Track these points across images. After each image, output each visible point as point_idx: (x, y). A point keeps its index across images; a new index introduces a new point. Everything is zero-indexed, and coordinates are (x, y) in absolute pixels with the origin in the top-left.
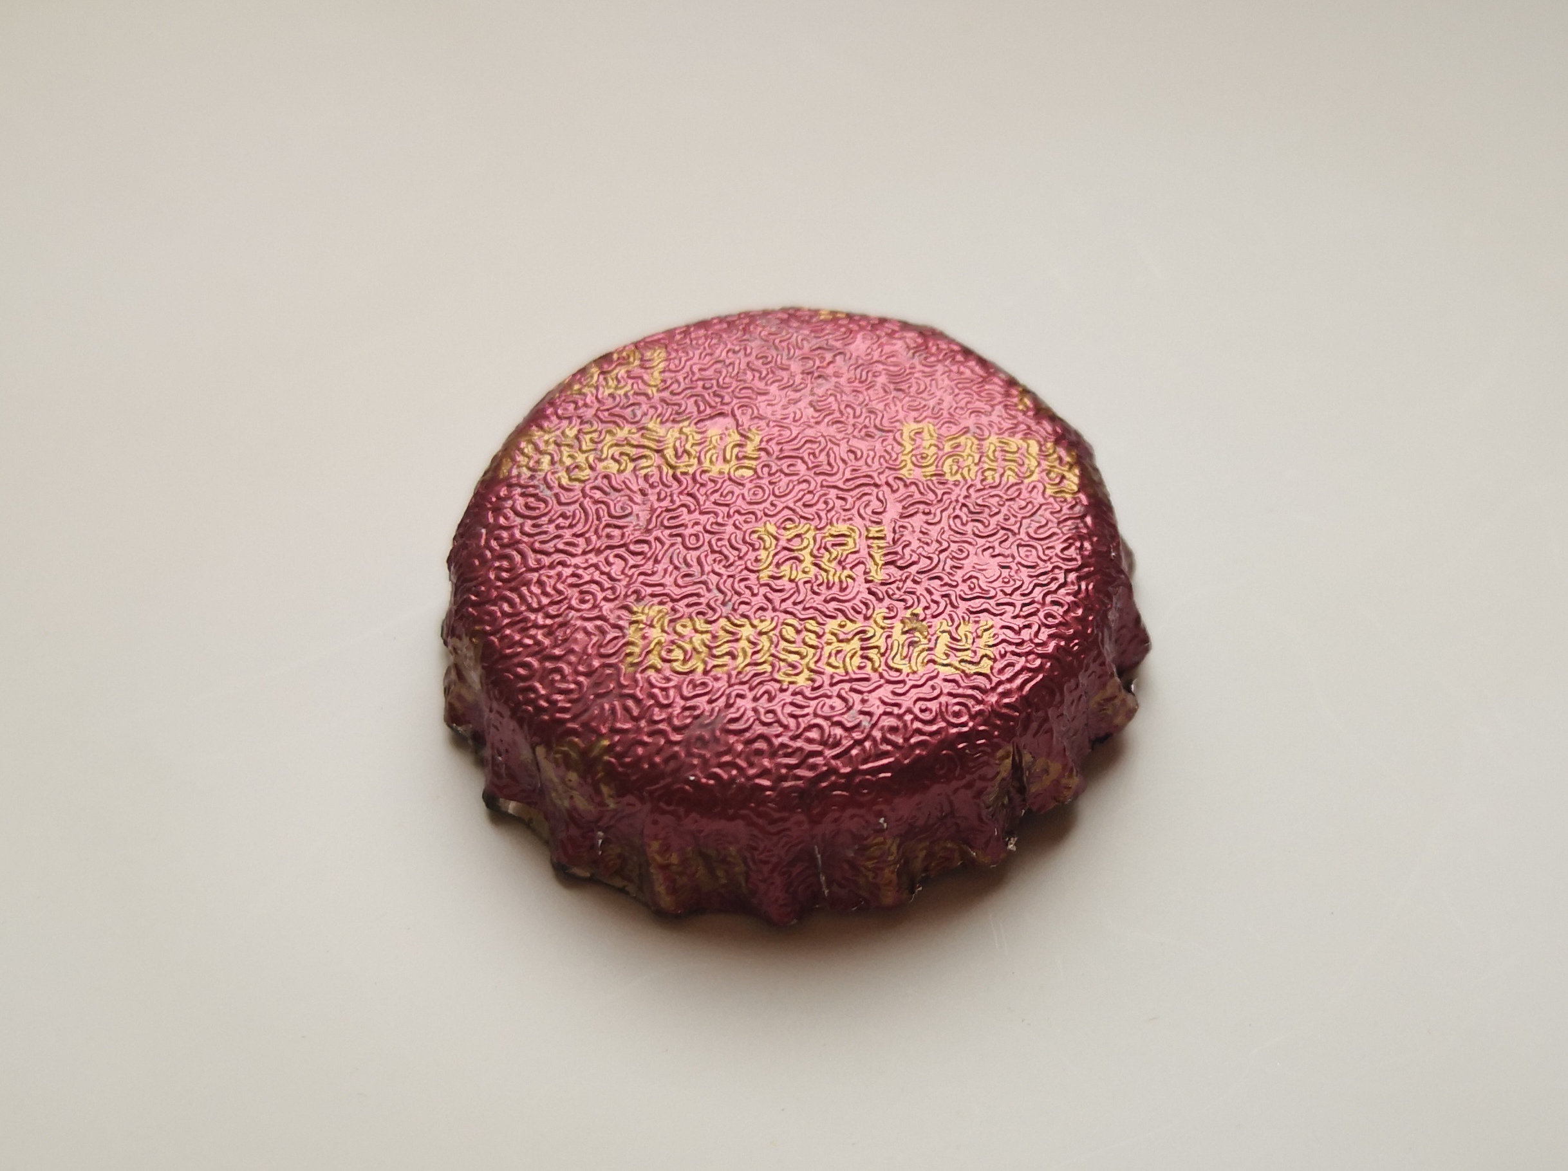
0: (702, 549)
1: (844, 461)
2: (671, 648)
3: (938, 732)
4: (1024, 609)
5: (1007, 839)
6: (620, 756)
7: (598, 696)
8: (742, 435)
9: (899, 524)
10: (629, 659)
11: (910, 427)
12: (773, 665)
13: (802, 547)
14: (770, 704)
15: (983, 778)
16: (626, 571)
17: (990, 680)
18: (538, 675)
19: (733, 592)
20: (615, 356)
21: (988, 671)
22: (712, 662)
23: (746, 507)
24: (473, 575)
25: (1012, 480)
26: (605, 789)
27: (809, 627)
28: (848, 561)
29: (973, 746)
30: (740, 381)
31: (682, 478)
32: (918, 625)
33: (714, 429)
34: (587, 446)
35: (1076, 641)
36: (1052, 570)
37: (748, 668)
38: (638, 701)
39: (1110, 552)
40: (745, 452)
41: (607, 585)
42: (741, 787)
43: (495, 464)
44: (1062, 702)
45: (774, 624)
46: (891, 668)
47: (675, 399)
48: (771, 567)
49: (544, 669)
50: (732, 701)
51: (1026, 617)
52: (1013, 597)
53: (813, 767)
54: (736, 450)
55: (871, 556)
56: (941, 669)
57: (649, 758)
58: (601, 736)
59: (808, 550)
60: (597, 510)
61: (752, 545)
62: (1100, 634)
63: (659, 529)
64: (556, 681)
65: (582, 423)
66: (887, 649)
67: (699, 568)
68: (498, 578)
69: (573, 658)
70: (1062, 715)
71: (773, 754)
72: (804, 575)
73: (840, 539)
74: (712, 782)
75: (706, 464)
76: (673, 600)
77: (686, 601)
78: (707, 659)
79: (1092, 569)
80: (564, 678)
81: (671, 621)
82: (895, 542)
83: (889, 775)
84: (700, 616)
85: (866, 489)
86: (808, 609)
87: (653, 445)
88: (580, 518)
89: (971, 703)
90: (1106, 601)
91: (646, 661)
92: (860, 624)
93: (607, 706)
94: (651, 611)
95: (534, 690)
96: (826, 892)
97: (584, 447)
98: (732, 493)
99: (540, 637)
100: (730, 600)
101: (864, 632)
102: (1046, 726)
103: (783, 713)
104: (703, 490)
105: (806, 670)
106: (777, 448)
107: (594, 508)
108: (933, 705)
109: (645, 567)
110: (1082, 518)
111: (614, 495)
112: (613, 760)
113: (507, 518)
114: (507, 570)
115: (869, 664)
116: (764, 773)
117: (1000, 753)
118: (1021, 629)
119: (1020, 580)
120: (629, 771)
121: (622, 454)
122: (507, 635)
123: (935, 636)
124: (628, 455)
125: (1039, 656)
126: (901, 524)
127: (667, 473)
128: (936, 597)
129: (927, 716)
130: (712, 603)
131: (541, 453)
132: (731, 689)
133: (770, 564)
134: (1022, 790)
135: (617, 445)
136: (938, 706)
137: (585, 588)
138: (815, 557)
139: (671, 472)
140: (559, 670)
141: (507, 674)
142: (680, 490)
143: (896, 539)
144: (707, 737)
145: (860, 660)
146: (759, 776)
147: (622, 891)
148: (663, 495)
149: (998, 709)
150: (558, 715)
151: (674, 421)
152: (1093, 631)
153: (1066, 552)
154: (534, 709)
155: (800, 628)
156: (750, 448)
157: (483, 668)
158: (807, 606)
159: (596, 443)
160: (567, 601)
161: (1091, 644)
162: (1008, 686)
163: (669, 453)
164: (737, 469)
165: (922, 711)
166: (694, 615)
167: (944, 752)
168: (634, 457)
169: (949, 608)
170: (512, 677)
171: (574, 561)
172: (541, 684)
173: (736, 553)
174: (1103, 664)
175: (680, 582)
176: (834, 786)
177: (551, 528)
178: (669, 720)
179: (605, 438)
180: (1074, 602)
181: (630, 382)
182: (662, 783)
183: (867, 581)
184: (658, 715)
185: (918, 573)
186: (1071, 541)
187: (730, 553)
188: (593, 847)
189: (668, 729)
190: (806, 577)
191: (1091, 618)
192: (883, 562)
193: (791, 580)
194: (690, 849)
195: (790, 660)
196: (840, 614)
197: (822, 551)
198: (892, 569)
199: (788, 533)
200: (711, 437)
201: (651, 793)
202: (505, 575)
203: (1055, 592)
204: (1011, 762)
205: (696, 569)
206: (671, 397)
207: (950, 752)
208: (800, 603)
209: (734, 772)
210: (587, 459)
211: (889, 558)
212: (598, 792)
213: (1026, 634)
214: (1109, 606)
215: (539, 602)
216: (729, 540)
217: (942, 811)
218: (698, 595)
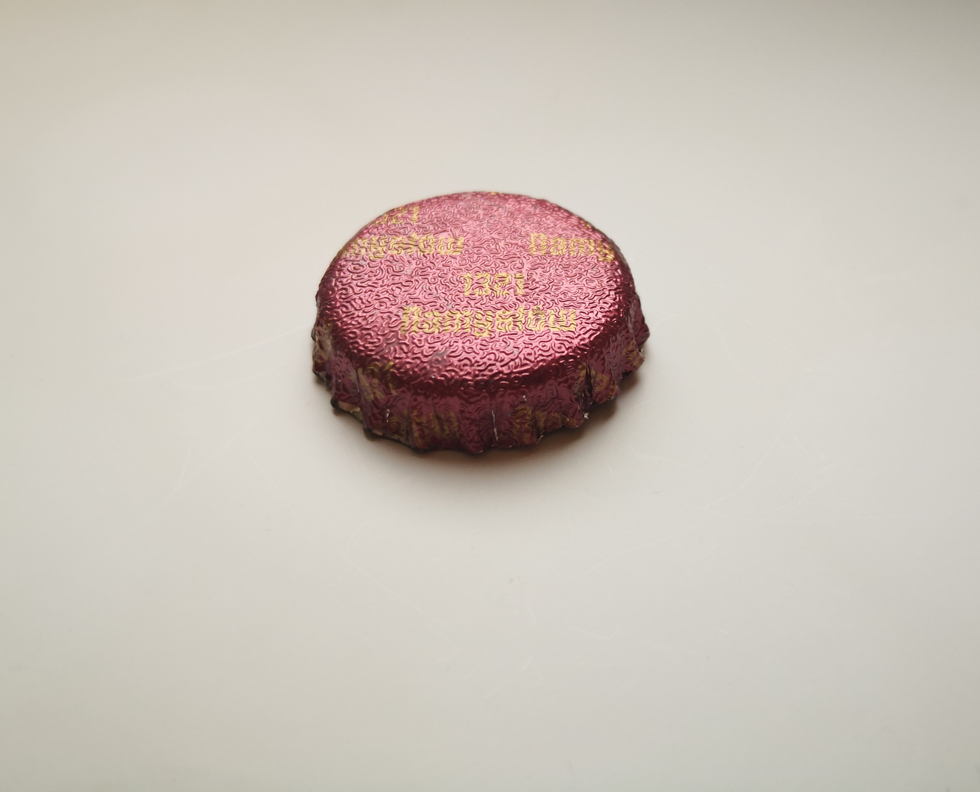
0: (437, 284)
1: (503, 248)
2: (423, 323)
3: (551, 355)
4: (590, 305)
5: (584, 413)
6: (398, 369)
7: (388, 344)
8: (455, 239)
9: (530, 272)
10: (403, 328)
11: (533, 236)
12: (471, 329)
13: (484, 282)
14: (470, 345)
15: (572, 378)
16: (401, 293)
17: (575, 334)
18: (359, 337)
19: (452, 301)
20: (396, 210)
21: (574, 330)
22: (441, 329)
23: (458, 266)
24: (329, 297)
25: (583, 255)
26: (390, 385)
27: (488, 313)
28: (506, 287)
29: (567, 361)
30: (454, 218)
31: (427, 256)
32: (540, 312)
33: (442, 236)
34: (382, 244)
35: (615, 319)
36: (603, 290)
37: (459, 331)
38: (407, 345)
39: (630, 285)
40: (457, 245)
41: (392, 299)
42: (457, 381)
43: (340, 254)
44: (609, 346)
45: (471, 313)
46: (528, 329)
47: (424, 225)
48: (470, 291)
49: (362, 334)
50: (452, 344)
51: (591, 308)
52: (585, 300)
53: (491, 370)
54: (452, 245)
55: (517, 285)
56: (551, 329)
57: (412, 369)
58: (389, 360)
59: (488, 283)
60: (387, 269)
61: (461, 282)
62: (626, 318)
63: (417, 276)
64: (368, 338)
65: (380, 235)
66: (525, 322)
67: (436, 291)
68: (341, 298)
69: (376, 329)
70: (609, 352)
71: (472, 365)
72: (485, 293)
73: (502, 279)
74: (443, 378)
75: (439, 250)
76: (423, 304)
77: (429, 304)
78: (440, 327)
79: (621, 290)
80: (372, 337)
81: (423, 313)
82: (528, 279)
83: (528, 374)
84: (436, 310)
85: (514, 259)
86: (488, 306)
87: (413, 243)
88: (379, 273)
89: (566, 343)
90: (629, 304)
91: (410, 329)
92: (512, 312)
93: (392, 348)
94: (414, 309)
95: (357, 343)
96: (497, 438)
97: (381, 245)
98: (451, 262)
99: (360, 321)
100: (450, 304)
101: (514, 315)
102: (602, 357)
103: (476, 349)
104: (437, 261)
105: (487, 331)
106: (472, 244)
107: (386, 268)
108: (548, 344)
109: (410, 291)
110: (616, 270)
111: (395, 263)
112: (395, 371)
113: (344, 273)
114: (345, 295)
115: (517, 328)
116: (469, 373)
117: (580, 367)
118: (589, 313)
119: (587, 294)
120: (403, 375)
121: (399, 247)
122: (344, 321)
123: (548, 316)
124: (402, 247)
125: (598, 324)
126: (531, 272)
127: (420, 255)
128: (548, 300)
129: (545, 349)
130: (442, 305)
131: (362, 247)
132: (452, 339)
133: (469, 289)
134: (590, 390)
135: (397, 244)
136: (550, 344)
137: (381, 300)
138: (490, 286)
139: (422, 254)
140: (370, 334)
141: (344, 337)
142: (426, 261)
143: (528, 278)
144: (440, 359)
145: (513, 326)
146: (466, 375)
147: (398, 441)
148: (418, 263)
149: (579, 346)
150: (369, 353)
151: (423, 234)
152: (623, 316)
153: (609, 283)
154: (357, 351)
155: (483, 314)
156: (459, 244)
157: (333, 336)
158: (487, 305)
159: (387, 243)
160: (373, 306)
161: (621, 322)
162: (584, 336)
163: (422, 246)
164: (453, 252)
165: (543, 346)
166: (433, 310)
167: (554, 364)
168: (405, 248)
169: (555, 305)
170: (347, 338)
171: (377, 290)
172: (361, 340)
173: (453, 285)
174: (628, 332)
175: (426, 297)
176: (501, 379)
177: (366, 276)
178: (422, 353)
179: (391, 241)
180: (614, 303)
181: (403, 219)
182: (419, 380)
183: (515, 295)
184: (416, 350)
185: (539, 291)
186: (611, 278)
187: (450, 285)
188: (384, 419)
189: (422, 357)
190: (487, 294)
191: (621, 310)
192: (523, 288)
193: (479, 295)
194: (431, 414)
195: (479, 327)
196: (503, 308)
197: (494, 283)
198: (527, 290)
199: (477, 276)
200: (441, 240)
201: (413, 385)
202: (343, 296)
203: (605, 298)
204: (585, 372)
205: (435, 292)
206: (422, 225)
207: (557, 364)
208: (484, 304)
209: (453, 374)
210: (383, 249)
211: (526, 286)
212: (388, 387)
213: (591, 315)
214: (630, 307)
215: (360, 307)
216: (450, 280)
217: (553, 395)
218: (435, 302)
